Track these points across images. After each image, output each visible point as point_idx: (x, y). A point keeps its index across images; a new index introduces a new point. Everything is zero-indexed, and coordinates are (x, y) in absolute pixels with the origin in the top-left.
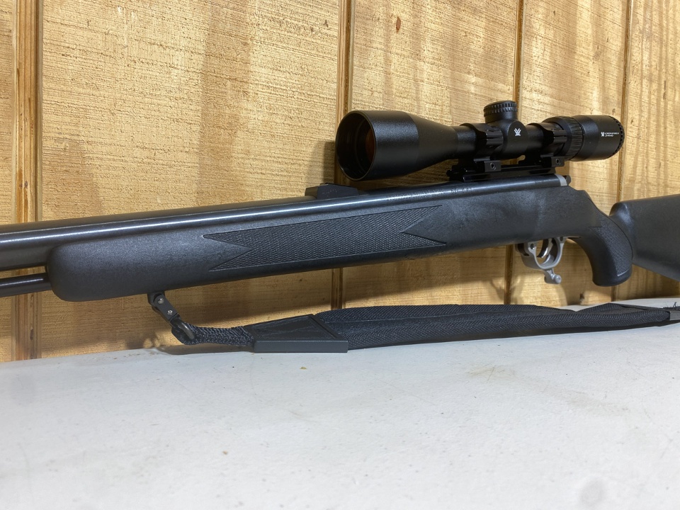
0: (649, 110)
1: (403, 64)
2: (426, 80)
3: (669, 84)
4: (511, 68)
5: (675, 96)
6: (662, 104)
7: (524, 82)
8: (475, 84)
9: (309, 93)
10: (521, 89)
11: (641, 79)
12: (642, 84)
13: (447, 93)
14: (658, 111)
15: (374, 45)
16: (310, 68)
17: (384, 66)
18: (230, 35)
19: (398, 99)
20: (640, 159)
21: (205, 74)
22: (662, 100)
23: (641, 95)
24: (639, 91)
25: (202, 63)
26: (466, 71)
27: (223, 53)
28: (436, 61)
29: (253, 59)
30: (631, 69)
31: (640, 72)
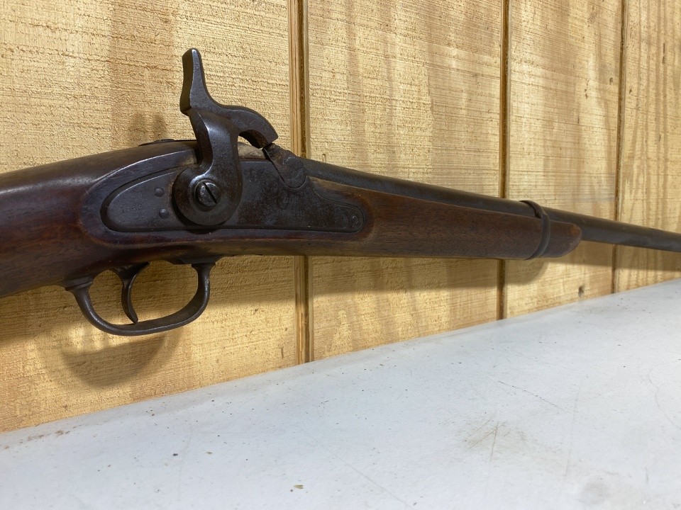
0: (648, 77)
1: (369, 37)
2: (399, 56)
3: (668, 47)
4: (498, 36)
5: (674, 60)
6: (662, 69)
7: (513, 52)
8: (457, 58)
9: (254, 79)
10: (509, 60)
11: (639, 43)
12: (640, 48)
13: (424, 70)
14: (657, 77)
15: (335, 16)
16: (254, 48)
17: (346, 41)
18: (144, 10)
19: (365, 81)
20: (639, 133)
21: (113, 63)
22: (661, 65)
23: (639, 60)
24: (637, 56)
25: (107, 48)
26: (446, 42)
27: (135, 33)
28: (410, 32)
29: (179, 40)
30: (629, 32)
31: (638, 35)
